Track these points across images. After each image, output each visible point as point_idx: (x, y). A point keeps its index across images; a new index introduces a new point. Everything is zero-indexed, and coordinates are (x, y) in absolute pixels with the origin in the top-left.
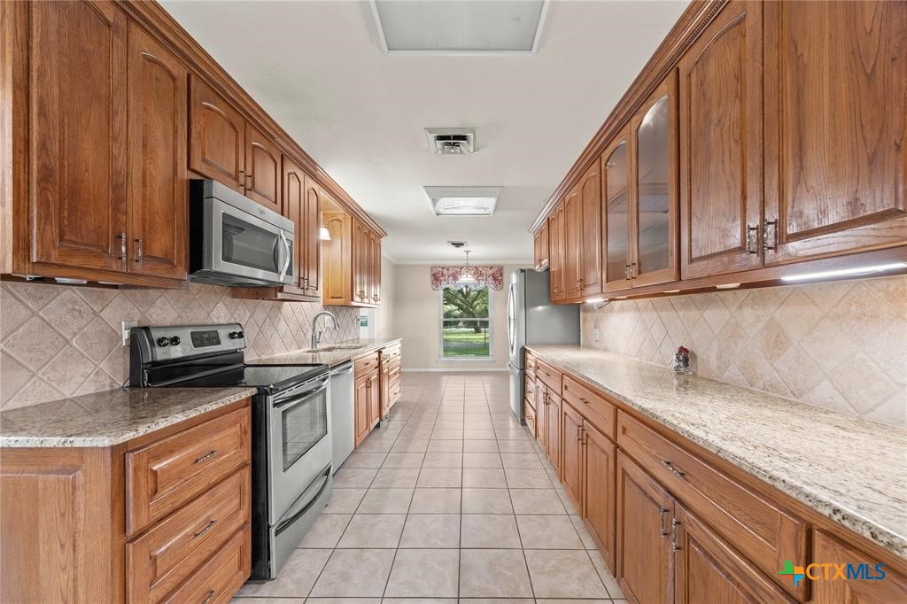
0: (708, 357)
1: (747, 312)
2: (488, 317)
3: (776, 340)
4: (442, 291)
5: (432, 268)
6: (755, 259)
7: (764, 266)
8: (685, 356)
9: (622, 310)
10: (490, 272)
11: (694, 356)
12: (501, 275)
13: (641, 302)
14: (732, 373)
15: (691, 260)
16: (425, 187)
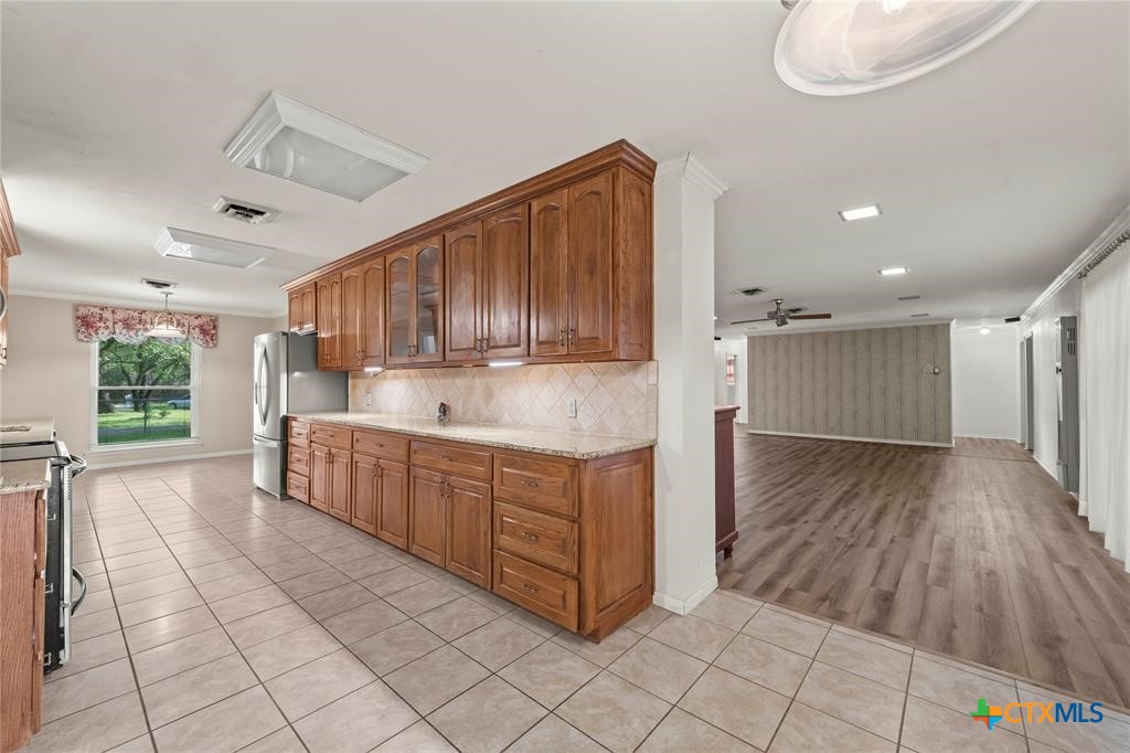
0: (457, 408)
1: (477, 380)
2: (188, 384)
3: (489, 394)
4: (97, 344)
5: (76, 308)
6: (479, 355)
7: (483, 359)
8: (444, 409)
9: (395, 377)
10: (197, 322)
11: (449, 407)
12: (215, 327)
13: (412, 372)
14: (470, 415)
15: (451, 350)
16: (169, 228)
